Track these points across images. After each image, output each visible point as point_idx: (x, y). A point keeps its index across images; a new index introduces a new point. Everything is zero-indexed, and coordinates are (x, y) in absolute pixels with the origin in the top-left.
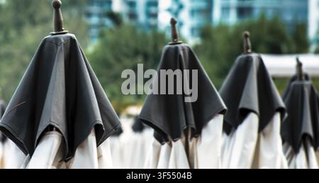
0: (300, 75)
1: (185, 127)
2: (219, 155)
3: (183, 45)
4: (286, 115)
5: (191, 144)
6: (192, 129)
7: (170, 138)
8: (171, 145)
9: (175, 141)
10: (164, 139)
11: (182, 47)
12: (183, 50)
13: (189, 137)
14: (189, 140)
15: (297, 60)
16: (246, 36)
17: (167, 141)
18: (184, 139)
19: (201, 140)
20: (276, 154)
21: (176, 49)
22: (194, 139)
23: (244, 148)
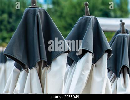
0: (123, 30)
1: (40, 60)
2: (63, 78)
3: (40, 8)
4: (112, 54)
5: (43, 71)
6: (45, 62)
7: (27, 67)
8: (28, 71)
9: (31, 69)
10: (22, 68)
11: (39, 9)
12: (40, 11)
13: (42, 66)
14: (42, 68)
15: (121, 21)
16: (86, 5)
17: (25, 68)
18: (38, 67)
19: (50, 69)
20: (104, 78)
21: (35, 11)
22: (45, 68)
23: (81, 74)
